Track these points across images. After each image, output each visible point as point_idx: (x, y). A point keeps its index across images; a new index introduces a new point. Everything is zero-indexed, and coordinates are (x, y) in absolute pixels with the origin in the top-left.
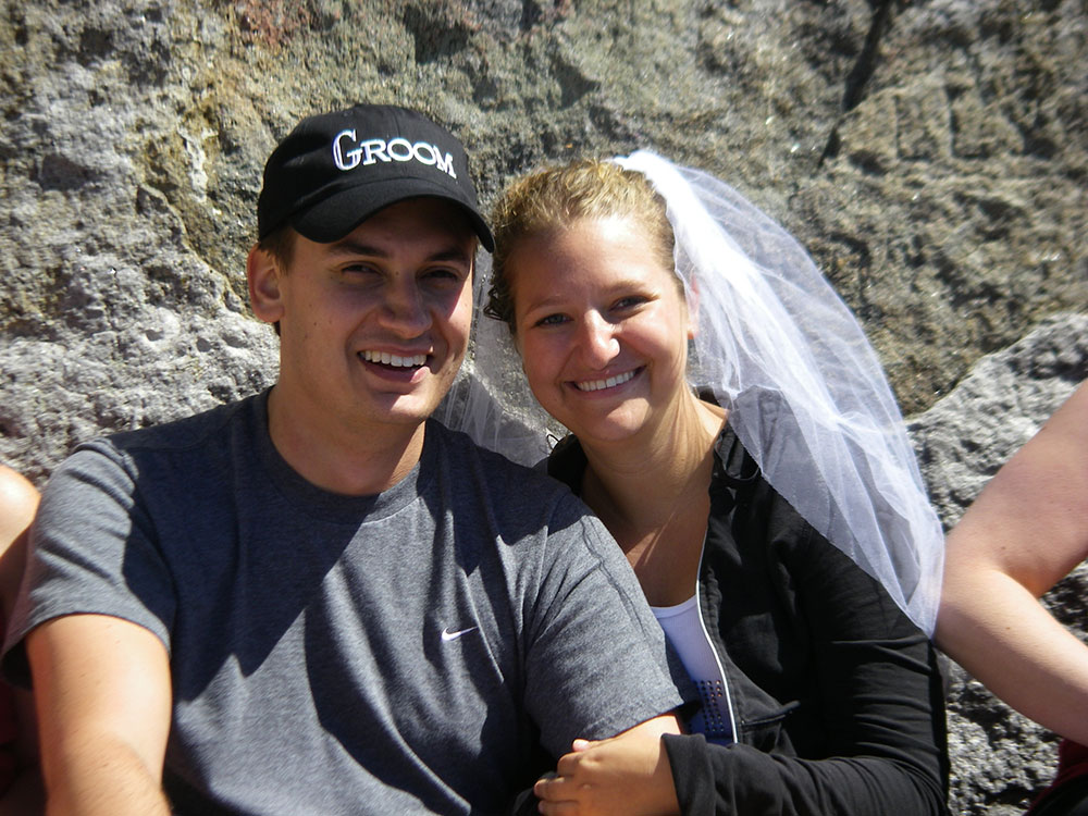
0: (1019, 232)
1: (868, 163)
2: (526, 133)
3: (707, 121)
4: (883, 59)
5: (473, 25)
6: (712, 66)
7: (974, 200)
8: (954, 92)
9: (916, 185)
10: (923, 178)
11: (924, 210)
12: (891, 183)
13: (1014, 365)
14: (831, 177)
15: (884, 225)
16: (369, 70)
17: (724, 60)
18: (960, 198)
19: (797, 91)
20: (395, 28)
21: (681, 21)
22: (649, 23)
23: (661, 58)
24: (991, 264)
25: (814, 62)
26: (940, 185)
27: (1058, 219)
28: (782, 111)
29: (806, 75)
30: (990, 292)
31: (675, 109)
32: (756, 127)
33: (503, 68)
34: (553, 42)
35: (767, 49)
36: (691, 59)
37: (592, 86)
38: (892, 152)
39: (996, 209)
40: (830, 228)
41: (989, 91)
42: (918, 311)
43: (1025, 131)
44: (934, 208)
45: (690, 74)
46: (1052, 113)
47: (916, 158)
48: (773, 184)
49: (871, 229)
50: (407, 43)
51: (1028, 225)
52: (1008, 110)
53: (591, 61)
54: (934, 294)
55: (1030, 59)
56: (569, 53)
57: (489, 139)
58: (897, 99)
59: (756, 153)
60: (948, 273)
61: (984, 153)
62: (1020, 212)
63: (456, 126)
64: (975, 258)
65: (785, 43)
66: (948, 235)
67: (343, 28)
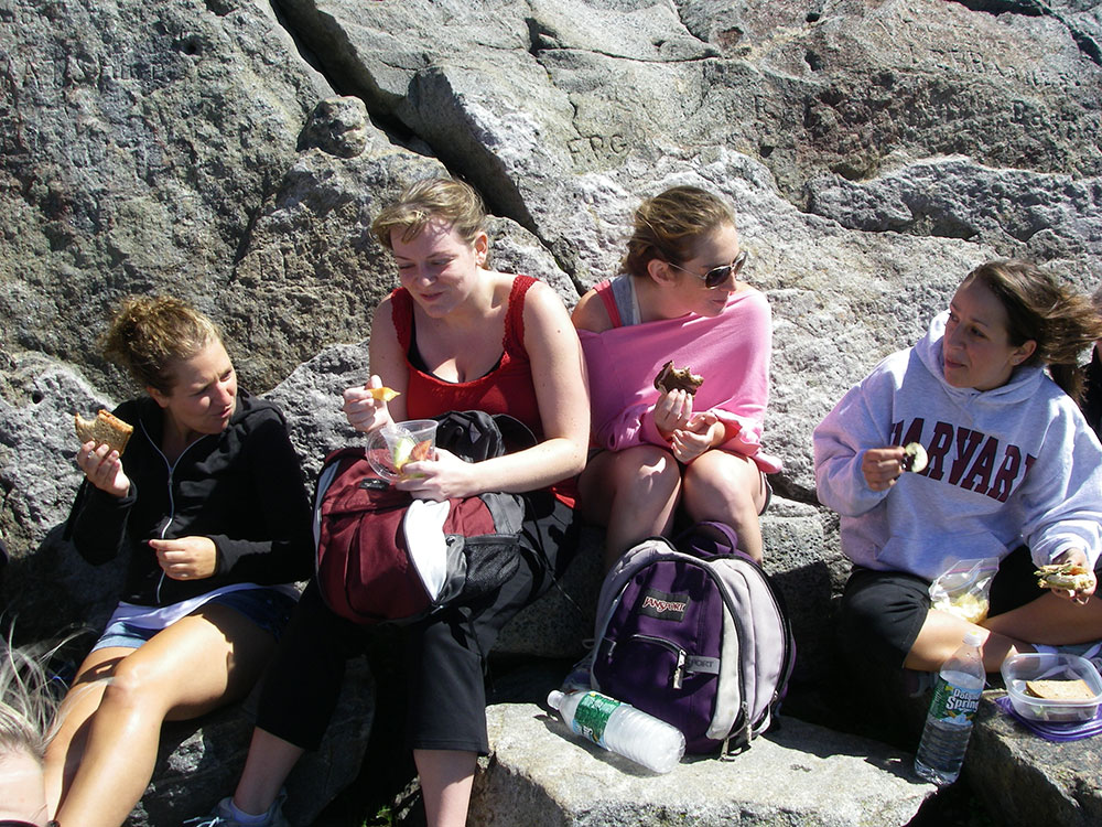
0: (316, 310)
1: (249, 283)
2: (99, 277)
3: (178, 268)
4: (254, 238)
5: (74, 233)
6: (179, 244)
7: (295, 297)
8: (285, 251)
9: (272, 291)
10: (272, 288)
11: (274, 302)
12: (259, 291)
13: (312, 368)
14: (232, 290)
15: (257, 309)
16: (31, 254)
17: (184, 241)
18: (288, 296)
19: (218, 253)
20: (42, 236)
21: (164, 226)
22: (150, 228)
23: (155, 242)
24: (304, 324)
25: (225, 240)
26: (280, 291)
27: (333, 304)
28: (211, 261)
29: (222, 245)
30: (304, 336)
31: (162, 264)
32: (200, 269)
33: (87, 249)
34: (108, 239)
35: (204, 236)
36: (170, 242)
37: (126, 256)
38: (259, 277)
39: (306, 301)
40: (233, 311)
41: (300, 251)
42: (273, 346)
43: (315, 265)
44: (278, 301)
45: (170, 248)
46: (327, 259)
47: (269, 279)
48: (208, 293)
49: (251, 311)
50: (47, 242)
51: (320, 306)
52: (308, 258)
53: (125, 245)
54: (280, 337)
55: (317, 236)
56: (114, 242)
57: (84, 281)
58: (259, 254)
59: (200, 281)
60: (286, 329)
61: (299, 277)
62: (315, 301)
63: (69, 276)
64: (298, 321)
65: (212, 232)
66: (285, 312)
67: (19, 238)
